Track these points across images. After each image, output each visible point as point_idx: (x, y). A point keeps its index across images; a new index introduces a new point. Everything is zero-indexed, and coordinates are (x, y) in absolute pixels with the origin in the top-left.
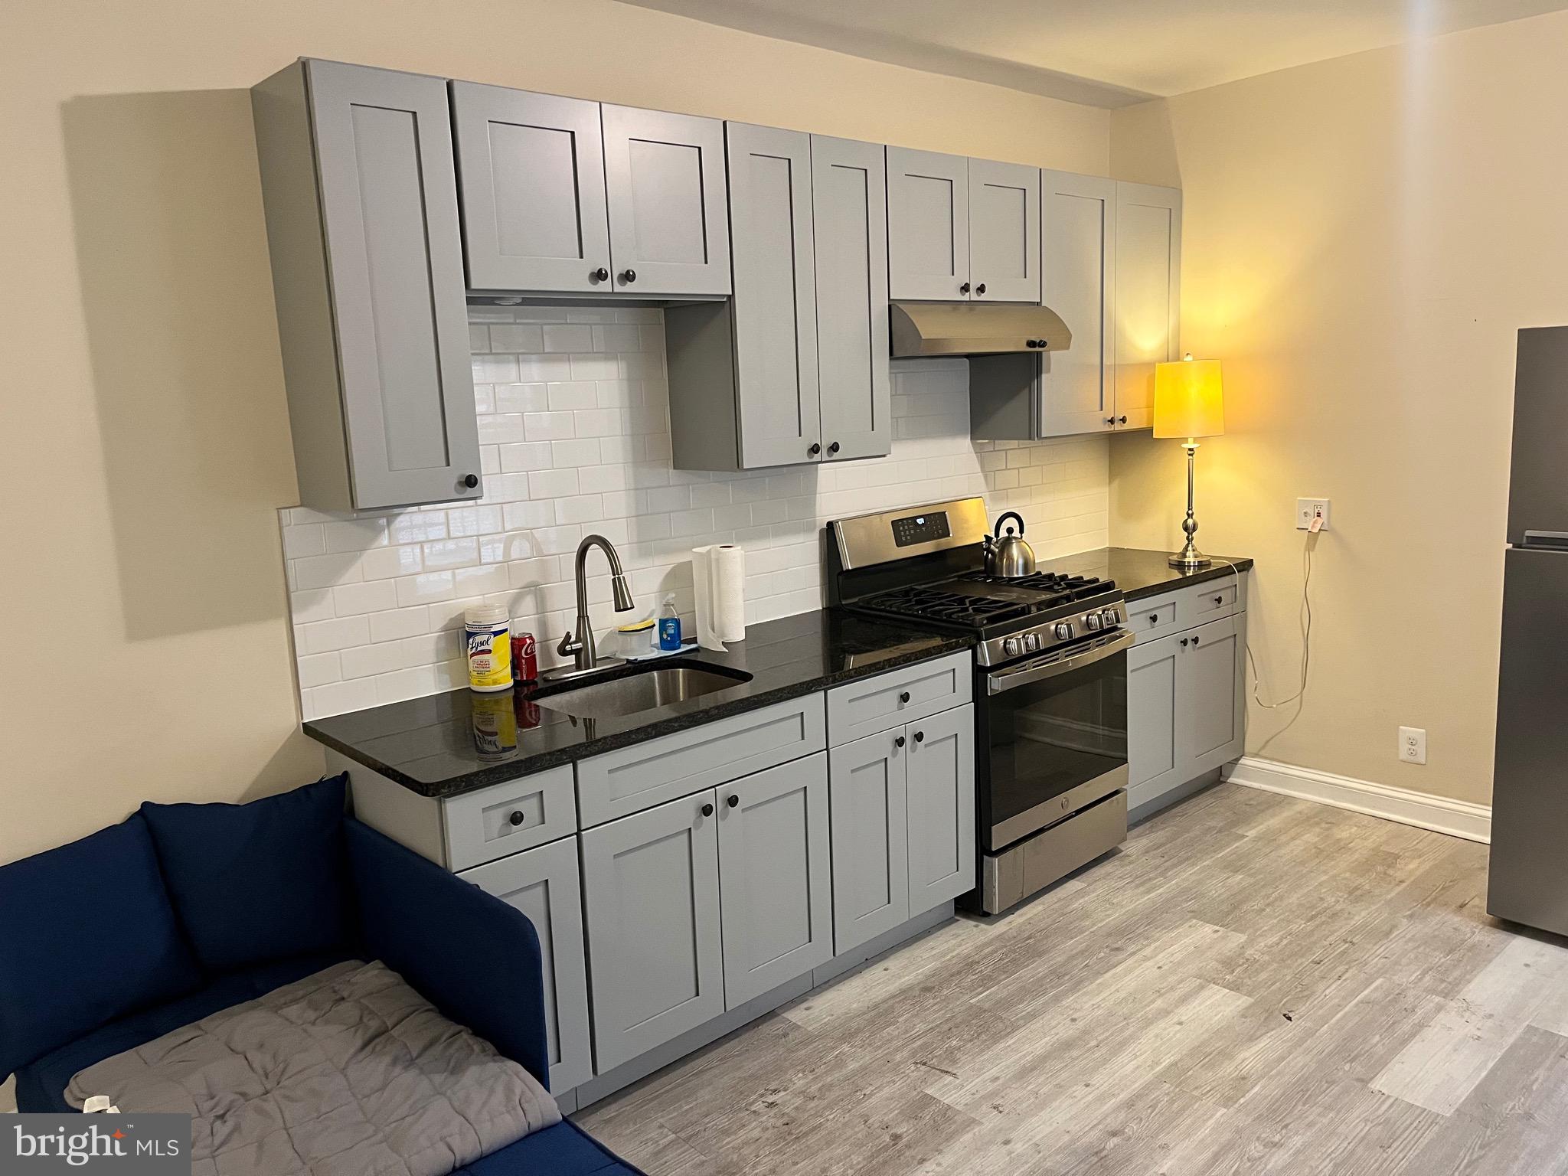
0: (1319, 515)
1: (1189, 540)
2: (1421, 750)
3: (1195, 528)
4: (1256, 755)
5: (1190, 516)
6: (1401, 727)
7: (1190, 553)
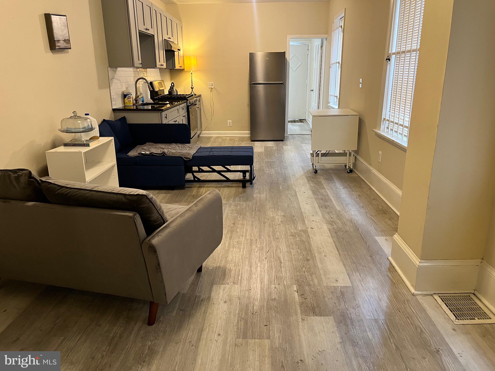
0: (212, 85)
1: (192, 90)
2: (231, 124)
3: (193, 88)
4: (204, 131)
5: (192, 86)
6: (228, 121)
7: (193, 93)
